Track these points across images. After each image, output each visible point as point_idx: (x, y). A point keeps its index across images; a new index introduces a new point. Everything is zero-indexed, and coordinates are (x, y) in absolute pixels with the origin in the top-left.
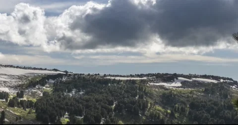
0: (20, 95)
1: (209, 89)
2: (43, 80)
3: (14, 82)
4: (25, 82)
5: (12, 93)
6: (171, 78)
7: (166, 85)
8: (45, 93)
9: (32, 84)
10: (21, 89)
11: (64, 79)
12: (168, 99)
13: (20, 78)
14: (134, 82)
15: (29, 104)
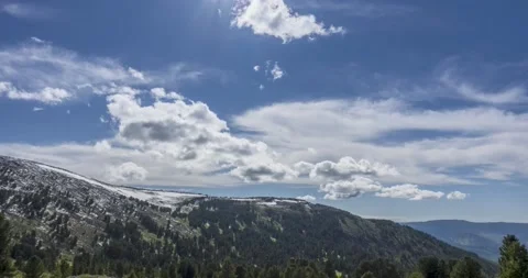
0: (178, 210)
1: (293, 207)
2: (193, 201)
3: (175, 202)
4: (180, 201)
5: (174, 209)
6: (271, 200)
7: (269, 204)
8: (194, 209)
9: (186, 203)
10: (180, 205)
11: (206, 200)
12: (269, 212)
13: (178, 199)
14: (248, 202)
15: (184, 216)
